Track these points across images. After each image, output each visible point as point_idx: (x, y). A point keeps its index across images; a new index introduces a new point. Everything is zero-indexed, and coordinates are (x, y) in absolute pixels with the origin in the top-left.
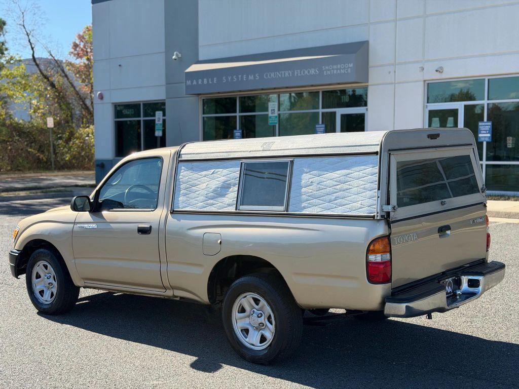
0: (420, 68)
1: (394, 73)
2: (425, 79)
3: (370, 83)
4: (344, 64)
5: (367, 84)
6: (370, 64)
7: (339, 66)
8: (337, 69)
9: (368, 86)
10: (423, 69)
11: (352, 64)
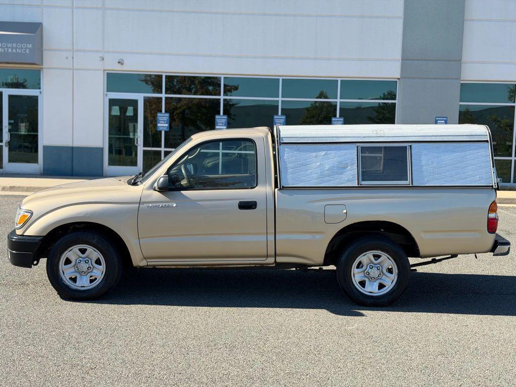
0: (100, 57)
1: (72, 59)
2: (105, 69)
3: (45, 66)
4: (22, 44)
5: (41, 67)
6: (45, 47)
7: (14, 45)
8: (12, 48)
9: (42, 68)
10: (103, 59)
11: (31, 45)
